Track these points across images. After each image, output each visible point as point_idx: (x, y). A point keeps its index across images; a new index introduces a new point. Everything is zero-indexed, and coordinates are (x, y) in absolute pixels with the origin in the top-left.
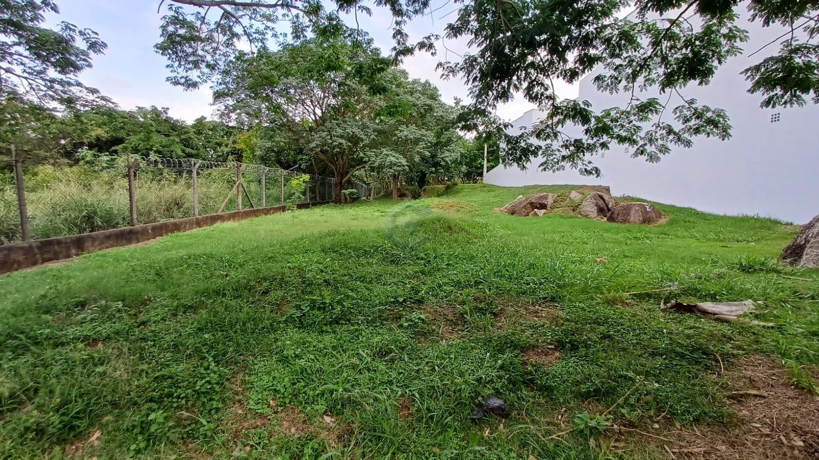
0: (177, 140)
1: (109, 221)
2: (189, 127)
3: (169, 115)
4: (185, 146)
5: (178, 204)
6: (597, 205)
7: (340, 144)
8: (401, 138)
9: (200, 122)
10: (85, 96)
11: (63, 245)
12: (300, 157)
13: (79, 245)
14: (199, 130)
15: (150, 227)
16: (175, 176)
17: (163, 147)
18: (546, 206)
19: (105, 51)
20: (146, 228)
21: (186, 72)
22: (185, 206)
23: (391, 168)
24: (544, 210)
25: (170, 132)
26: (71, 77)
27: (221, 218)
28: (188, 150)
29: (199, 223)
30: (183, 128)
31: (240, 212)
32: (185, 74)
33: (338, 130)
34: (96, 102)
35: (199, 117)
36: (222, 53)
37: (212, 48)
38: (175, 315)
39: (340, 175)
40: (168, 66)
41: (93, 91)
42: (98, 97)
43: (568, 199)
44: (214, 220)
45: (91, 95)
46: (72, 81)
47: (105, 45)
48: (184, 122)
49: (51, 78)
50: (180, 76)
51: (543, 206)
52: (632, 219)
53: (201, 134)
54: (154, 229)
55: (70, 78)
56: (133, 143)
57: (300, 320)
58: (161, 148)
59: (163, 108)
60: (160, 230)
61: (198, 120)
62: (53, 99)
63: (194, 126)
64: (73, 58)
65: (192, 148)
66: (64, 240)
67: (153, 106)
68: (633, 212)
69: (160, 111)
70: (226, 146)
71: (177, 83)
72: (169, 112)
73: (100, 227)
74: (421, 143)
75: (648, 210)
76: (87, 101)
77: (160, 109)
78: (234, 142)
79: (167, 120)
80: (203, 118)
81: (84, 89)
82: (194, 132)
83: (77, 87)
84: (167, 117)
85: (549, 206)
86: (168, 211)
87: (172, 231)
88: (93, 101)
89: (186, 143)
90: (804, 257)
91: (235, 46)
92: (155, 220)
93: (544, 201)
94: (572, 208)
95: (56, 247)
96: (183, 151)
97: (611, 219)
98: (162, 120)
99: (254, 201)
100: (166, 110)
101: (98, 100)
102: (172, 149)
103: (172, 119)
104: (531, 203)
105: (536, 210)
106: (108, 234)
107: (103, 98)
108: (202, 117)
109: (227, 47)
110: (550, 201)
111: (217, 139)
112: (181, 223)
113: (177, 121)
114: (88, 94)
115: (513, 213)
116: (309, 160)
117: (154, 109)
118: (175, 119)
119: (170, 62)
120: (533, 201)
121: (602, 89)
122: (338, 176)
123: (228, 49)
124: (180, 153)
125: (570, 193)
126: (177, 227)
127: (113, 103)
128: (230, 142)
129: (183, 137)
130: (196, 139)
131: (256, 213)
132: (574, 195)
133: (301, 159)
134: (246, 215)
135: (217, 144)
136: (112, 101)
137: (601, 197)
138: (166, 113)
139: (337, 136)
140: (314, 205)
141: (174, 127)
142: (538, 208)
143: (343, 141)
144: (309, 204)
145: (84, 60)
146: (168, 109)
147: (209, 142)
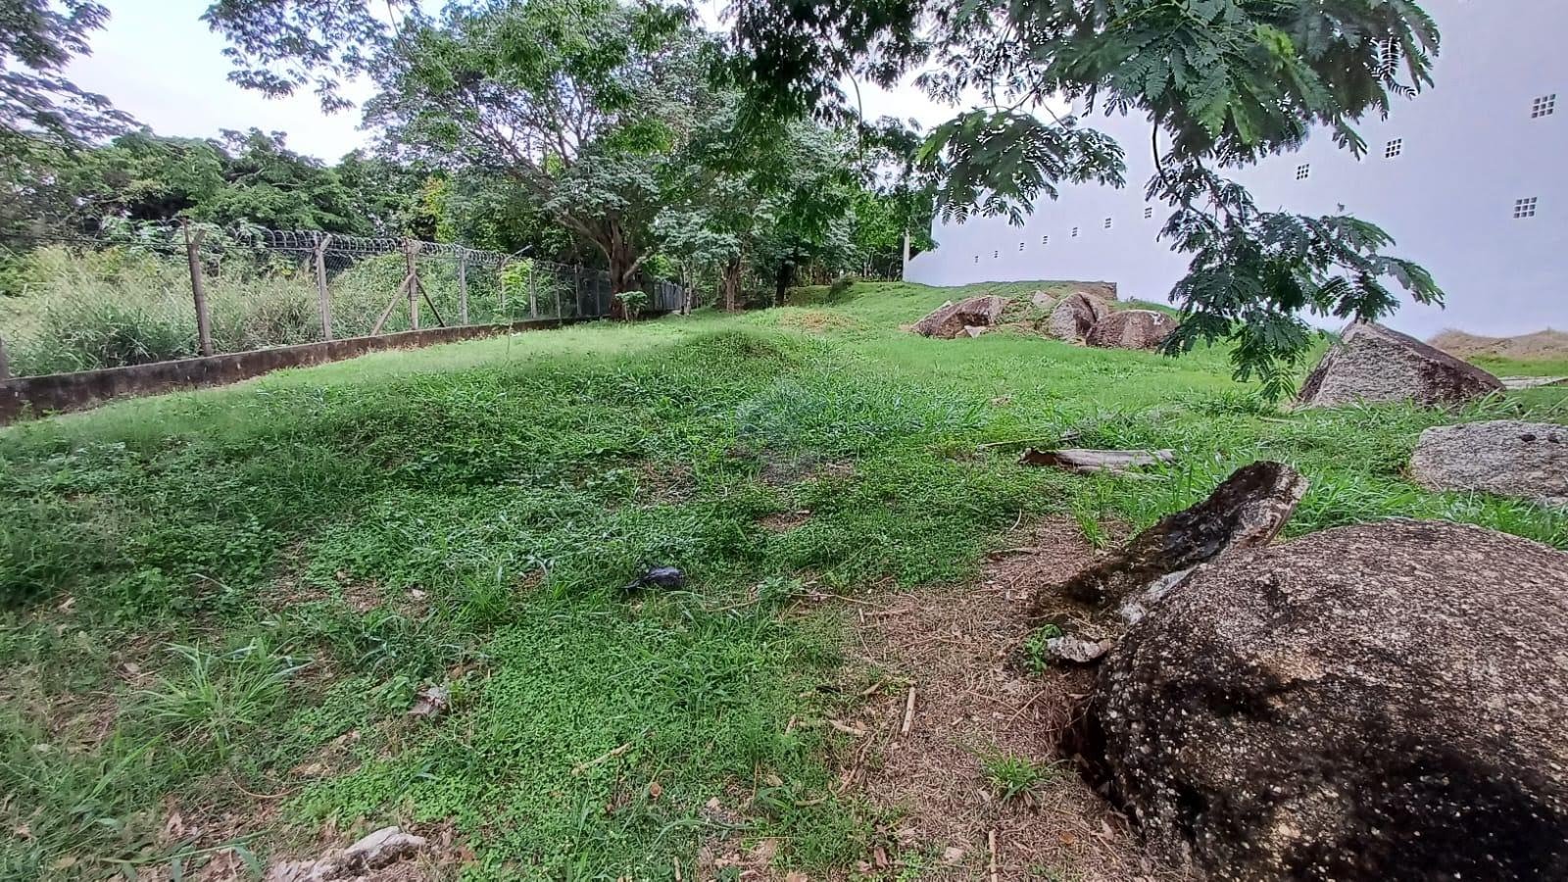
0: (304, 196)
1: (162, 346)
2: (331, 172)
3: (286, 148)
4: (322, 208)
5: (295, 318)
6: (1076, 316)
7: (607, 201)
8: (725, 190)
9: (352, 160)
10: (82, 111)
11: (72, 388)
12: (547, 230)
13: (103, 386)
14: (351, 178)
15: (239, 359)
16: (292, 267)
17: (278, 211)
18: (986, 319)
19: (106, 23)
20: (230, 359)
21: (264, 63)
22: (310, 321)
23: (706, 251)
24: (983, 328)
25: (291, 182)
26: (52, 73)
27: (378, 344)
28: (329, 217)
29: (334, 353)
30: (318, 172)
31: (417, 334)
32: (262, 68)
33: (602, 174)
34: (107, 121)
35: (349, 152)
36: (342, 24)
37: (321, 14)
38: (211, 464)
39: (618, 265)
40: (227, 51)
41: (98, 100)
42: (108, 113)
43: (1029, 307)
44: (363, 345)
45: (93, 107)
46: (53, 81)
47: (104, 12)
48: (320, 161)
49: (12, 73)
50: (253, 70)
51: (980, 320)
52: (1125, 340)
53: (355, 185)
54: (245, 361)
55: (50, 75)
56: (219, 203)
57: (418, 477)
58: (273, 213)
59: (274, 133)
60: (259, 364)
61: (347, 156)
62: (23, 114)
63: (340, 169)
64: (51, 36)
65: (338, 214)
66: (73, 379)
67: (252, 129)
68: (1128, 328)
69: (269, 138)
70: (406, 209)
71: (249, 84)
72: (285, 140)
73: (142, 359)
74: (763, 201)
75: (1155, 323)
76: (86, 120)
77: (267, 134)
78: (421, 202)
79: (285, 157)
80: (358, 153)
81: (80, 97)
82: (340, 182)
83: (65, 93)
84: (284, 152)
85: (991, 319)
86: (277, 330)
87: (282, 366)
88: (100, 119)
89: (325, 202)
90: (1321, 390)
91: (367, 11)
92: (251, 346)
93: (983, 311)
94: (1033, 323)
95: (60, 392)
96: (319, 221)
97: (1092, 341)
98: (273, 156)
99: (445, 314)
100: (280, 137)
101: (106, 117)
102: (295, 215)
103: (294, 154)
104: (961, 315)
105: (967, 327)
106: (157, 369)
107: (117, 115)
108: (356, 150)
109: (351, 11)
110: (994, 311)
111: (387, 195)
112: (300, 353)
113: (305, 158)
114: (87, 106)
115: (928, 335)
116: (566, 236)
117: (257, 134)
118: (300, 154)
119: (231, 44)
120: (964, 310)
121: (936, 98)
122: (613, 267)
123: (352, 17)
124: (309, 222)
125: (1033, 294)
126: (291, 359)
127: (137, 124)
128: (413, 202)
129: (317, 191)
130: (344, 196)
131: (447, 335)
132: (1040, 298)
133: (549, 236)
134: (429, 338)
135: (388, 205)
136: (135, 120)
137: (1087, 302)
138: (282, 143)
139: (602, 187)
140: (569, 323)
141: (299, 172)
142: (971, 324)
143: (611, 196)
144: (557, 321)
145: (75, 40)
146: (283, 134)
147: (371, 201)
